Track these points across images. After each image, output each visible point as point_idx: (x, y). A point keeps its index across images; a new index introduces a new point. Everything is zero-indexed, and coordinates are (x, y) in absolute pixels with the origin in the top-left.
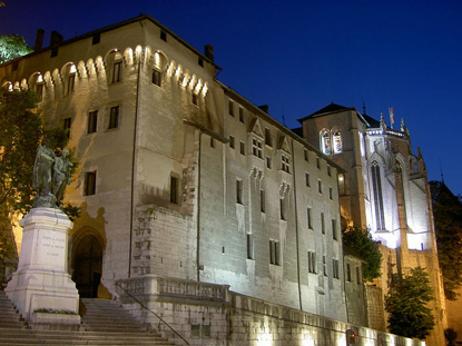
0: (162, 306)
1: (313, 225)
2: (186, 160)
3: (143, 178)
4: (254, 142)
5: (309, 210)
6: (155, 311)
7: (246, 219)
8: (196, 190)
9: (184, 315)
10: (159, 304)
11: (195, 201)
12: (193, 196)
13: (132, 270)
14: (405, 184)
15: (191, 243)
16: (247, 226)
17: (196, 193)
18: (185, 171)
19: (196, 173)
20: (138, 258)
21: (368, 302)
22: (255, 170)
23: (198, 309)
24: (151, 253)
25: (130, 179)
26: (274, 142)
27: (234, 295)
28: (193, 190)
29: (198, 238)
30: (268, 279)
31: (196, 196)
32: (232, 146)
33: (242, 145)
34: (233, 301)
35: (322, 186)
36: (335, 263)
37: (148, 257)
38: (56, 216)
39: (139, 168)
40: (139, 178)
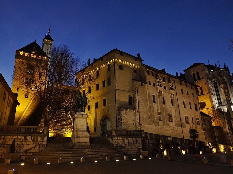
0: (118, 138)
1: (186, 106)
2: (134, 91)
3: (119, 99)
4: (158, 82)
5: (184, 102)
6: (115, 140)
7: (157, 107)
8: (137, 100)
9: (126, 141)
10: (116, 138)
11: (137, 104)
12: (136, 102)
13: (117, 127)
14: (229, 87)
15: (136, 117)
16: (158, 110)
17: (137, 101)
18: (133, 95)
19: (137, 95)
20: (119, 123)
21: (215, 132)
22: (159, 91)
23: (132, 139)
24: (122, 121)
25: (115, 99)
26: (166, 81)
27: (146, 133)
28: (136, 100)
29: (139, 115)
30: (168, 127)
31: (137, 102)
32: (150, 84)
33: (154, 84)
34: (146, 136)
35: (189, 93)
36: (198, 119)
37: (121, 123)
38: (82, 114)
39: (117, 96)
40: (117, 99)
